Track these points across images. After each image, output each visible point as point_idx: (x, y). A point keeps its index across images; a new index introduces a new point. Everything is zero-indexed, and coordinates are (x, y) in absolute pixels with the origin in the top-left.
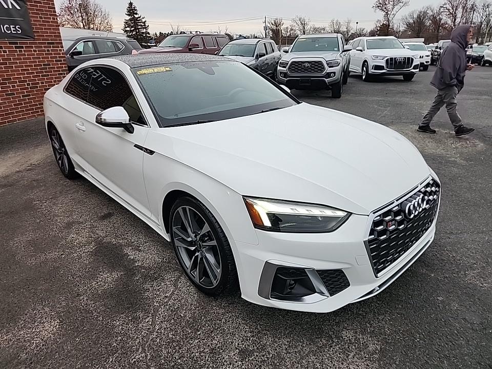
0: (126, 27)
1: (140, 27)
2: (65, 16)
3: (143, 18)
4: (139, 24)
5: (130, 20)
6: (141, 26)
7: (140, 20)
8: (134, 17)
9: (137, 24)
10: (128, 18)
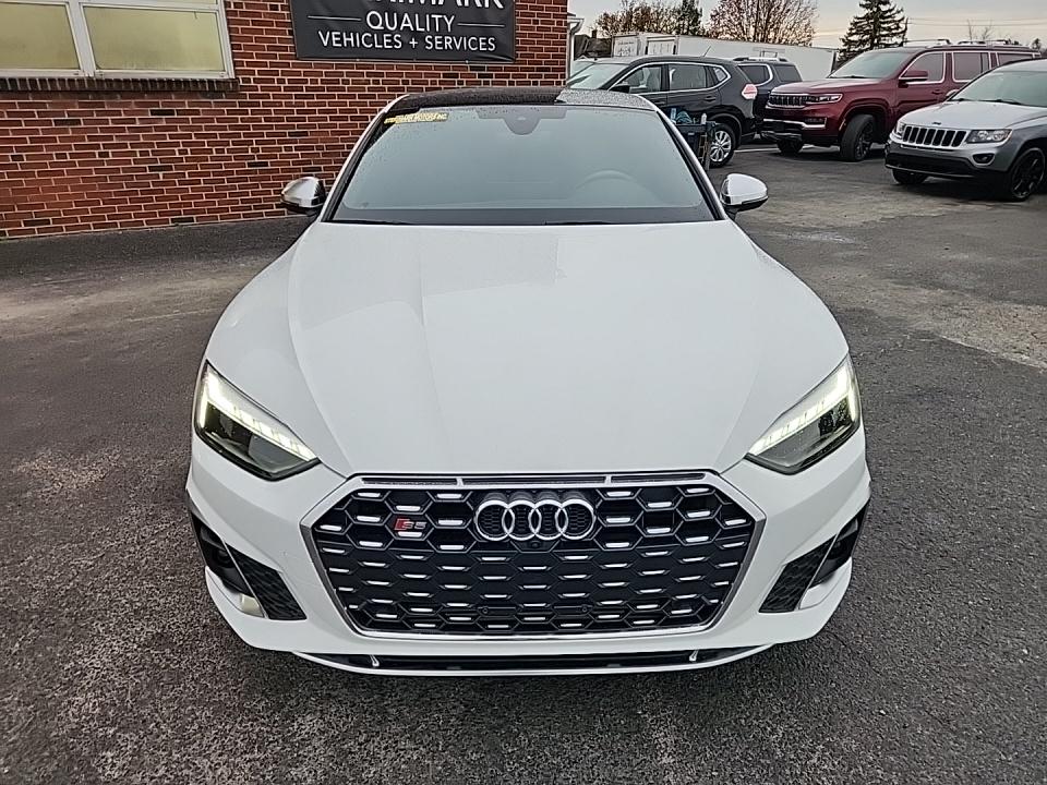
0: (851, 35)
1: (884, 33)
2: (727, 16)
3: (898, 12)
4: (886, 26)
5: (867, 17)
6: (889, 29)
7: (890, 16)
8: (879, 9)
9: (880, 27)
10: (864, 12)
